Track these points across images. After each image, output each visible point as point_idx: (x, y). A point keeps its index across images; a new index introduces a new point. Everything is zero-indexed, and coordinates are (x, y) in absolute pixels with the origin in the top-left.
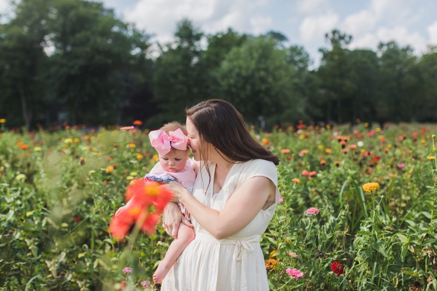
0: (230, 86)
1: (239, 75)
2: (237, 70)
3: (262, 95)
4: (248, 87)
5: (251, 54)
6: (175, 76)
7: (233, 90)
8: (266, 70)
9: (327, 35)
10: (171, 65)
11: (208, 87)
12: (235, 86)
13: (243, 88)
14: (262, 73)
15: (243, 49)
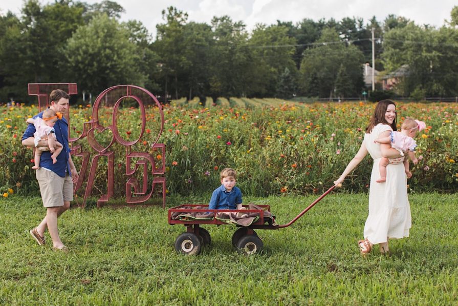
0: (77, 62)
1: (85, 52)
2: (84, 48)
3: (108, 71)
4: (95, 64)
5: (97, 32)
6: (23, 51)
7: (81, 66)
8: (111, 48)
9: (163, 12)
10: (19, 40)
11: (56, 63)
12: (82, 63)
13: (90, 64)
14: (108, 51)
15: (89, 28)
